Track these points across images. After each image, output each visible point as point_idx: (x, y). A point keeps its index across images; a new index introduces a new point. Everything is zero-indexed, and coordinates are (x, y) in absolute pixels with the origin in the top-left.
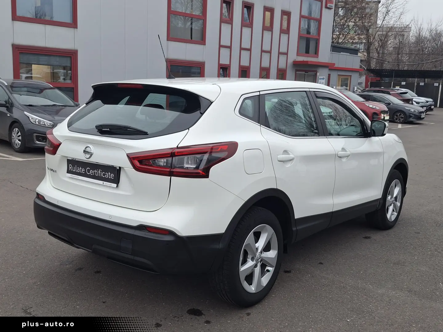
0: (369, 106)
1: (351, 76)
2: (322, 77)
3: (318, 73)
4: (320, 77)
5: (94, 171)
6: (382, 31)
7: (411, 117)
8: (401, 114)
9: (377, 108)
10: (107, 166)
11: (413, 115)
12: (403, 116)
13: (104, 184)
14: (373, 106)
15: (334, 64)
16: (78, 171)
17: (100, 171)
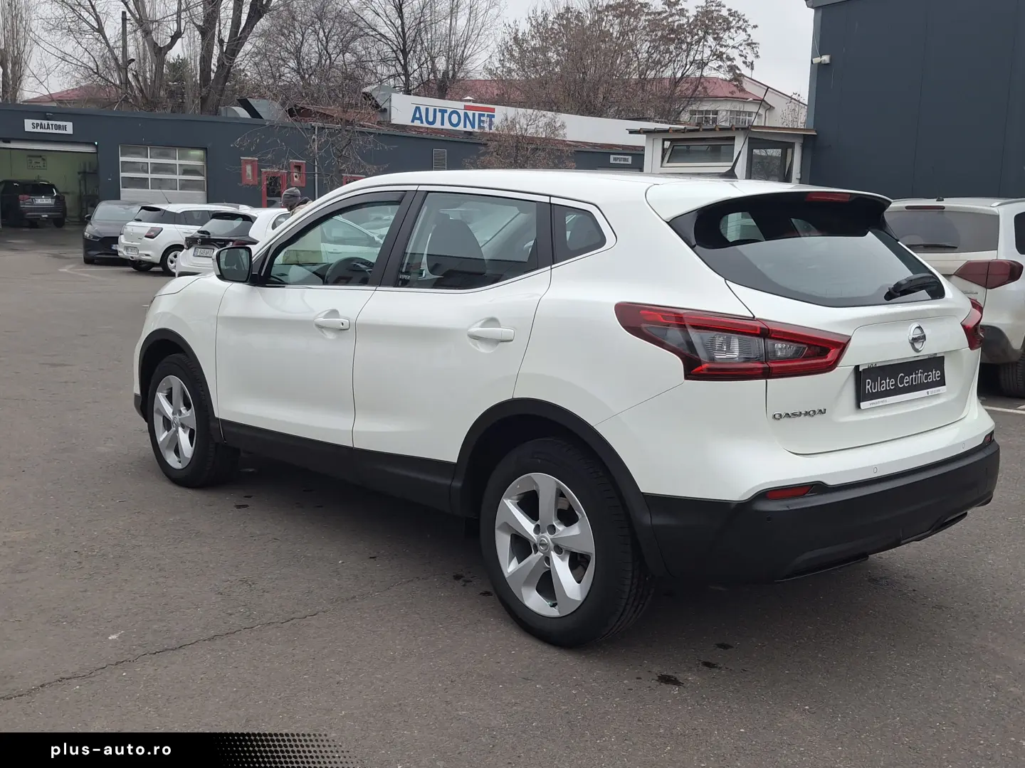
5: (911, 377)
10: (929, 359)
13: (930, 394)
16: (883, 387)
17: (921, 373)
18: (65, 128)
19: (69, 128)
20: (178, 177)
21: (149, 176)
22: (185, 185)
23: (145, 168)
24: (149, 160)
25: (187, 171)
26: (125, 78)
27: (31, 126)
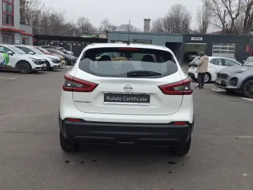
1: (28, 38)
3: (15, 36)
4: (16, 38)
7: (71, 61)
12: (67, 61)
13: (139, 105)
15: (24, 31)
17: (136, 98)
18: (201, 39)
20: (228, 50)
21: (220, 50)
22: (229, 52)
23: (219, 48)
24: (220, 46)
25: (230, 49)
26: (224, 26)
27: (192, 39)
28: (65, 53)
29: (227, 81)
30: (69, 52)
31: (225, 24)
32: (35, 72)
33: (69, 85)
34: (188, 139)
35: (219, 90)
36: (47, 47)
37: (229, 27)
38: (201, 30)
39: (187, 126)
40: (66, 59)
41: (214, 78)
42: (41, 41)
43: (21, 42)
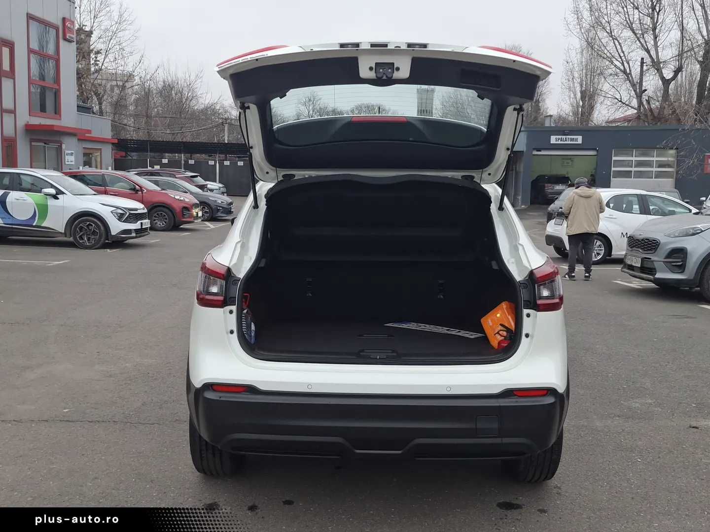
0: (175, 198)
1: (100, 149)
2: (70, 152)
3: (63, 145)
4: (67, 152)
6: (116, 80)
7: (218, 210)
8: (205, 208)
9: (187, 200)
11: (221, 208)
12: (208, 211)
14: (180, 197)
15: (89, 132)
18: (577, 140)
19: (579, 139)
20: (655, 169)
21: (633, 169)
22: (659, 175)
23: (630, 164)
24: (634, 159)
25: (661, 165)
26: (640, 103)
27: (553, 140)
28: (202, 187)
29: (657, 258)
30: (211, 185)
31: (645, 98)
32: (119, 243)
33: (214, 289)
34: (554, 439)
35: (636, 284)
36: (152, 174)
37: (655, 105)
38: (575, 114)
39: (550, 400)
40: (203, 204)
41: (620, 249)
42: (134, 156)
43: (82, 159)
